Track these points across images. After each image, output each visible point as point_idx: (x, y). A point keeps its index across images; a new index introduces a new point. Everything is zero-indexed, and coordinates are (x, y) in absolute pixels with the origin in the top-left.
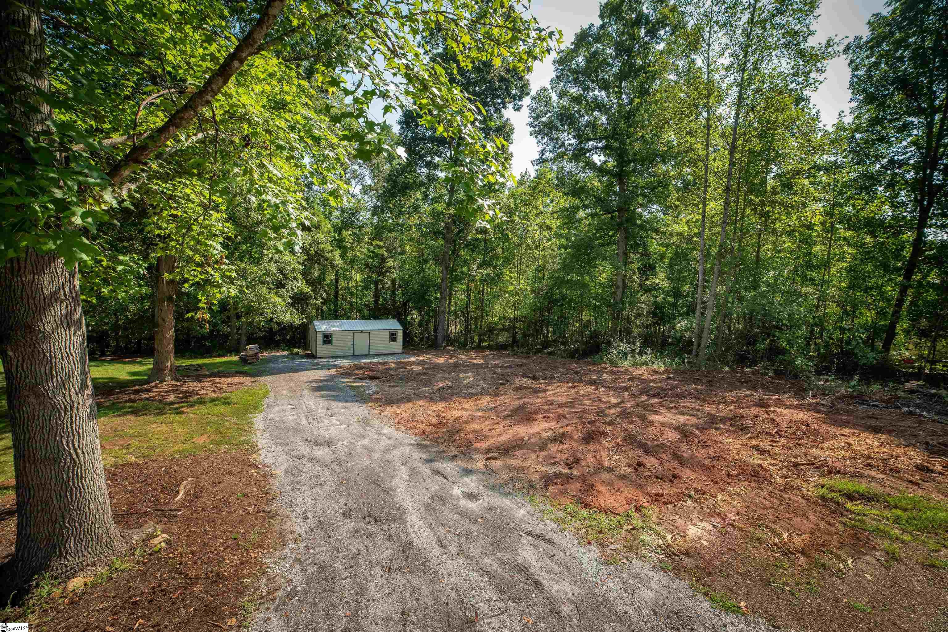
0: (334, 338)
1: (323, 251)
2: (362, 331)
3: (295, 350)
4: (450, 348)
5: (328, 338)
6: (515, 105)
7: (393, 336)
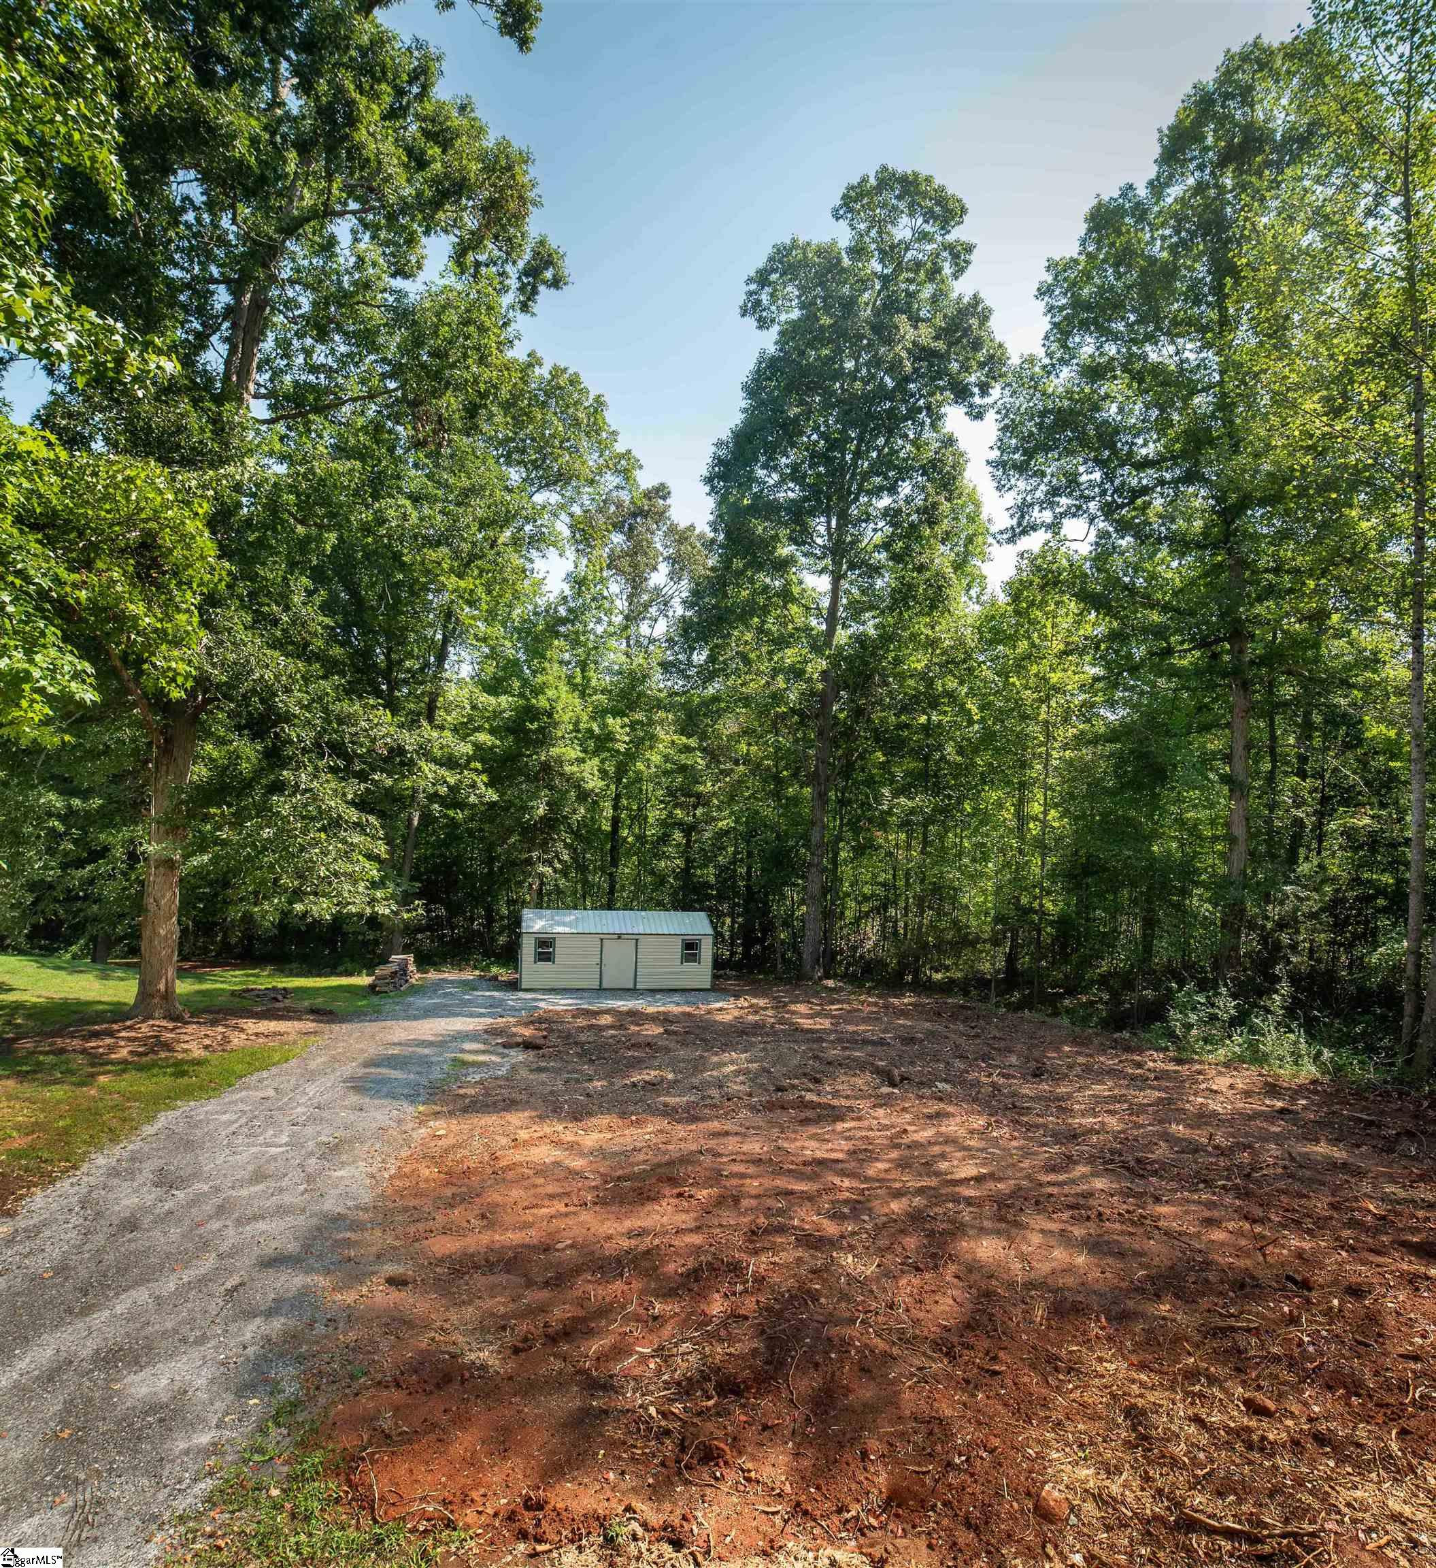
0: (560, 952)
1: (559, 760)
2: (619, 936)
3: (494, 970)
4: (830, 983)
5: (546, 949)
6: (971, 406)
7: (690, 948)
